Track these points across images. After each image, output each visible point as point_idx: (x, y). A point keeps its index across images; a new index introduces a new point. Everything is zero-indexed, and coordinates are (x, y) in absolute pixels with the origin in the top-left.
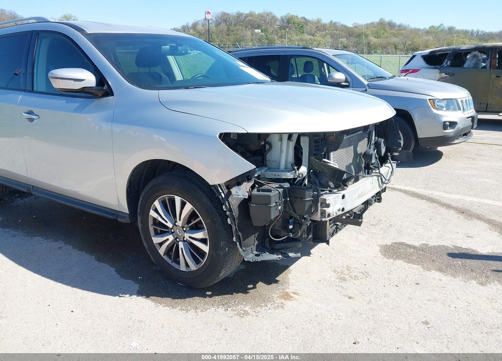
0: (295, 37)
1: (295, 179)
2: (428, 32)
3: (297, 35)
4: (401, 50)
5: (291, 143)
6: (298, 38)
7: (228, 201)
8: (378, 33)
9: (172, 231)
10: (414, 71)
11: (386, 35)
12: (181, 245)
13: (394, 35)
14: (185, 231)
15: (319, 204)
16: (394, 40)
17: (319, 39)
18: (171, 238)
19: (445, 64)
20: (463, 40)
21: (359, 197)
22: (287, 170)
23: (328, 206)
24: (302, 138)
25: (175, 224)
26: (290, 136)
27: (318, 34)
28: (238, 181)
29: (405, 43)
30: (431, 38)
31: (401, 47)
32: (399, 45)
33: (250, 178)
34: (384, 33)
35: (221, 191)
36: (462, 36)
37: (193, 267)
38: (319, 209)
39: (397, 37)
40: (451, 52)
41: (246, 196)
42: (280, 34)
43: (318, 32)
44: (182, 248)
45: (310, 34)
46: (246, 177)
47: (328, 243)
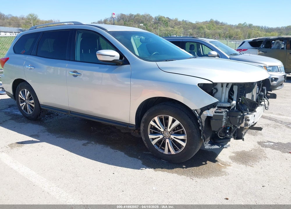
0: (163, 28)
1: (230, 107)
2: (238, 27)
3: (164, 27)
4: (223, 37)
5: (228, 88)
6: (164, 29)
7: (201, 118)
8: (210, 27)
9: (162, 133)
10: (244, 50)
11: (214, 28)
12: (167, 141)
13: (219, 28)
14: (171, 134)
15: (244, 120)
16: (219, 31)
17: (177, 30)
18: (161, 136)
19: (261, 47)
20: (257, 31)
21: (259, 116)
22: (225, 102)
23: (249, 120)
24: (234, 86)
25: (165, 130)
26: (228, 84)
27: (176, 27)
28: (208, 108)
29: (225, 33)
30: (239, 30)
31: (223, 35)
32: (222, 34)
33: (215, 106)
34: (213, 27)
35: (196, 113)
36: (257, 29)
37: (173, 152)
38: (244, 122)
39: (220, 29)
40: (264, 40)
41: (212, 115)
42: (154, 27)
43: (176, 26)
44: (168, 143)
45: (171, 27)
46: (213, 106)
47: (243, 140)
